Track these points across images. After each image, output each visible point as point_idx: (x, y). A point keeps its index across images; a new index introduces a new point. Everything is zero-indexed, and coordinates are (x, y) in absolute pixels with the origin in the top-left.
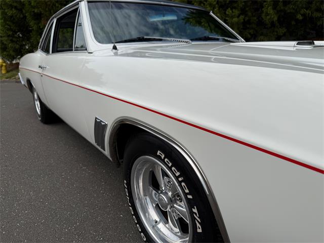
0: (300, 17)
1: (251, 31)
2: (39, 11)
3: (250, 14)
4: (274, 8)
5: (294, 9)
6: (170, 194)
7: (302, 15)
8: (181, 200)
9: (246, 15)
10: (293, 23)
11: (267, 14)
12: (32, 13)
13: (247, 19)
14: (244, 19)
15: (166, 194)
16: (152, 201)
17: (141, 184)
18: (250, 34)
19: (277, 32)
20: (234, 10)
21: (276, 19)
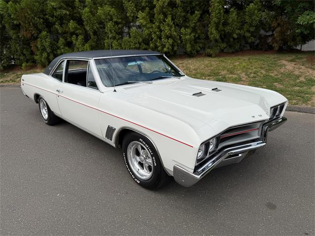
0: (235, 36)
1: (201, 45)
2: (18, 23)
3: (199, 32)
4: (217, 29)
5: (231, 30)
6: (144, 156)
7: (237, 34)
8: (149, 158)
9: (196, 33)
10: (232, 40)
11: (212, 34)
12: (11, 24)
13: (197, 35)
14: (195, 36)
15: (143, 156)
16: (137, 161)
17: (131, 154)
18: (200, 47)
19: (220, 46)
20: (187, 29)
21: (218, 37)
